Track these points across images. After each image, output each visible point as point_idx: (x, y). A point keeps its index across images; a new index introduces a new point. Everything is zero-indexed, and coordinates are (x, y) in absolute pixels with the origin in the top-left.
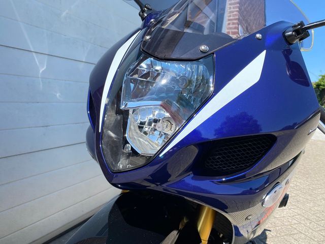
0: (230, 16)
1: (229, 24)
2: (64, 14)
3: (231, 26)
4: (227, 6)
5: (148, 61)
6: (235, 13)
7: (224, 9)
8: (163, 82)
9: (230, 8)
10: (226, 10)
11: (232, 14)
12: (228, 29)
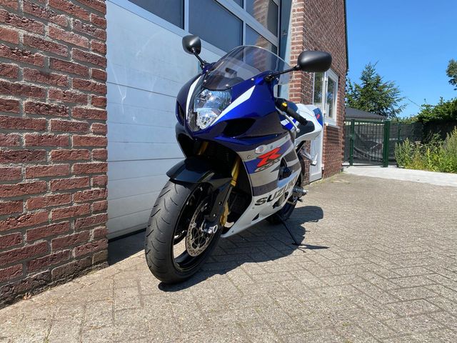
0: (294, 39)
1: (293, 48)
2: (137, 54)
3: (295, 50)
4: (291, 27)
5: (206, 91)
6: (298, 36)
7: (286, 31)
8: (212, 99)
9: (294, 30)
10: (289, 32)
11: (295, 37)
12: (292, 53)
